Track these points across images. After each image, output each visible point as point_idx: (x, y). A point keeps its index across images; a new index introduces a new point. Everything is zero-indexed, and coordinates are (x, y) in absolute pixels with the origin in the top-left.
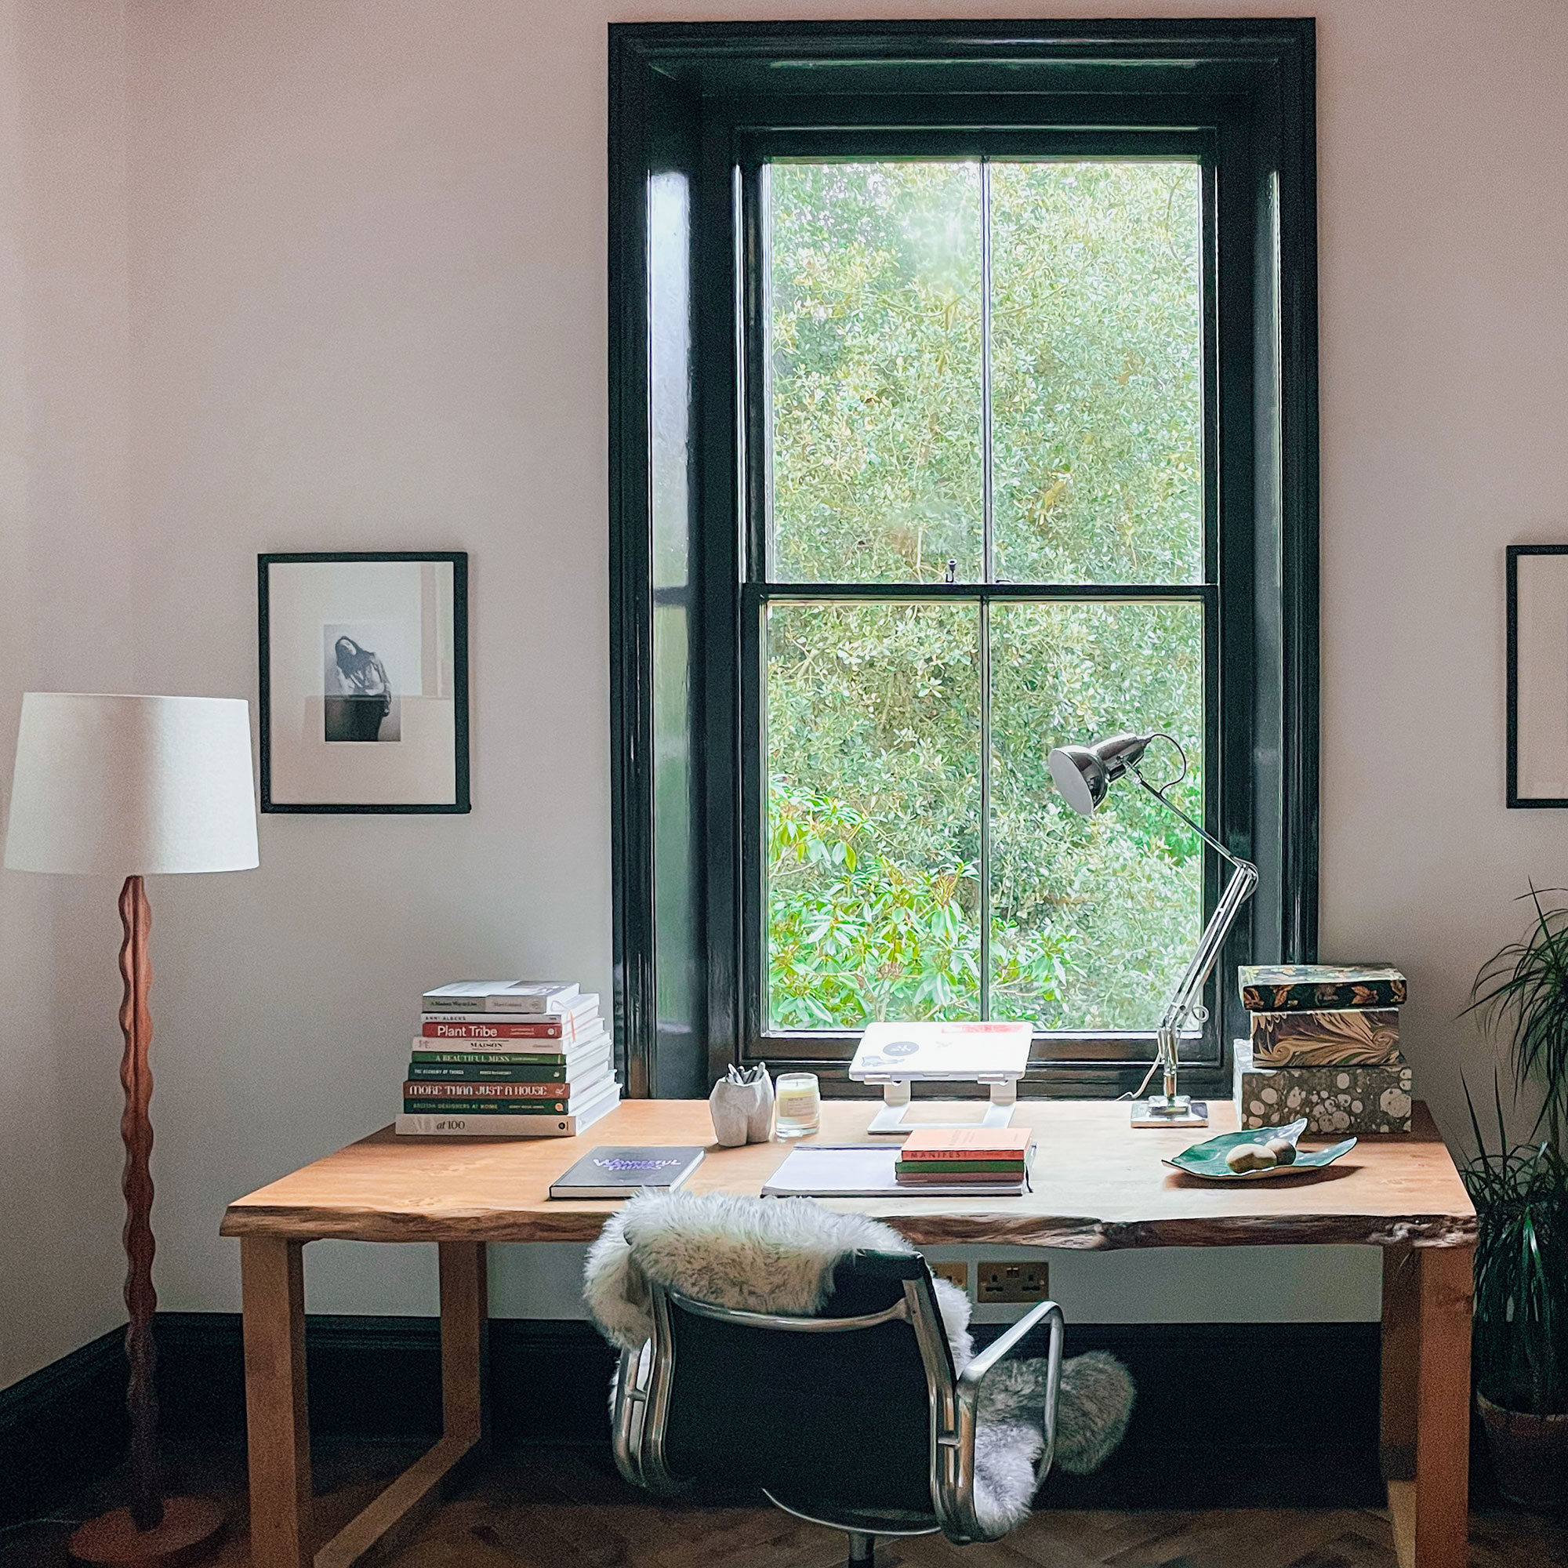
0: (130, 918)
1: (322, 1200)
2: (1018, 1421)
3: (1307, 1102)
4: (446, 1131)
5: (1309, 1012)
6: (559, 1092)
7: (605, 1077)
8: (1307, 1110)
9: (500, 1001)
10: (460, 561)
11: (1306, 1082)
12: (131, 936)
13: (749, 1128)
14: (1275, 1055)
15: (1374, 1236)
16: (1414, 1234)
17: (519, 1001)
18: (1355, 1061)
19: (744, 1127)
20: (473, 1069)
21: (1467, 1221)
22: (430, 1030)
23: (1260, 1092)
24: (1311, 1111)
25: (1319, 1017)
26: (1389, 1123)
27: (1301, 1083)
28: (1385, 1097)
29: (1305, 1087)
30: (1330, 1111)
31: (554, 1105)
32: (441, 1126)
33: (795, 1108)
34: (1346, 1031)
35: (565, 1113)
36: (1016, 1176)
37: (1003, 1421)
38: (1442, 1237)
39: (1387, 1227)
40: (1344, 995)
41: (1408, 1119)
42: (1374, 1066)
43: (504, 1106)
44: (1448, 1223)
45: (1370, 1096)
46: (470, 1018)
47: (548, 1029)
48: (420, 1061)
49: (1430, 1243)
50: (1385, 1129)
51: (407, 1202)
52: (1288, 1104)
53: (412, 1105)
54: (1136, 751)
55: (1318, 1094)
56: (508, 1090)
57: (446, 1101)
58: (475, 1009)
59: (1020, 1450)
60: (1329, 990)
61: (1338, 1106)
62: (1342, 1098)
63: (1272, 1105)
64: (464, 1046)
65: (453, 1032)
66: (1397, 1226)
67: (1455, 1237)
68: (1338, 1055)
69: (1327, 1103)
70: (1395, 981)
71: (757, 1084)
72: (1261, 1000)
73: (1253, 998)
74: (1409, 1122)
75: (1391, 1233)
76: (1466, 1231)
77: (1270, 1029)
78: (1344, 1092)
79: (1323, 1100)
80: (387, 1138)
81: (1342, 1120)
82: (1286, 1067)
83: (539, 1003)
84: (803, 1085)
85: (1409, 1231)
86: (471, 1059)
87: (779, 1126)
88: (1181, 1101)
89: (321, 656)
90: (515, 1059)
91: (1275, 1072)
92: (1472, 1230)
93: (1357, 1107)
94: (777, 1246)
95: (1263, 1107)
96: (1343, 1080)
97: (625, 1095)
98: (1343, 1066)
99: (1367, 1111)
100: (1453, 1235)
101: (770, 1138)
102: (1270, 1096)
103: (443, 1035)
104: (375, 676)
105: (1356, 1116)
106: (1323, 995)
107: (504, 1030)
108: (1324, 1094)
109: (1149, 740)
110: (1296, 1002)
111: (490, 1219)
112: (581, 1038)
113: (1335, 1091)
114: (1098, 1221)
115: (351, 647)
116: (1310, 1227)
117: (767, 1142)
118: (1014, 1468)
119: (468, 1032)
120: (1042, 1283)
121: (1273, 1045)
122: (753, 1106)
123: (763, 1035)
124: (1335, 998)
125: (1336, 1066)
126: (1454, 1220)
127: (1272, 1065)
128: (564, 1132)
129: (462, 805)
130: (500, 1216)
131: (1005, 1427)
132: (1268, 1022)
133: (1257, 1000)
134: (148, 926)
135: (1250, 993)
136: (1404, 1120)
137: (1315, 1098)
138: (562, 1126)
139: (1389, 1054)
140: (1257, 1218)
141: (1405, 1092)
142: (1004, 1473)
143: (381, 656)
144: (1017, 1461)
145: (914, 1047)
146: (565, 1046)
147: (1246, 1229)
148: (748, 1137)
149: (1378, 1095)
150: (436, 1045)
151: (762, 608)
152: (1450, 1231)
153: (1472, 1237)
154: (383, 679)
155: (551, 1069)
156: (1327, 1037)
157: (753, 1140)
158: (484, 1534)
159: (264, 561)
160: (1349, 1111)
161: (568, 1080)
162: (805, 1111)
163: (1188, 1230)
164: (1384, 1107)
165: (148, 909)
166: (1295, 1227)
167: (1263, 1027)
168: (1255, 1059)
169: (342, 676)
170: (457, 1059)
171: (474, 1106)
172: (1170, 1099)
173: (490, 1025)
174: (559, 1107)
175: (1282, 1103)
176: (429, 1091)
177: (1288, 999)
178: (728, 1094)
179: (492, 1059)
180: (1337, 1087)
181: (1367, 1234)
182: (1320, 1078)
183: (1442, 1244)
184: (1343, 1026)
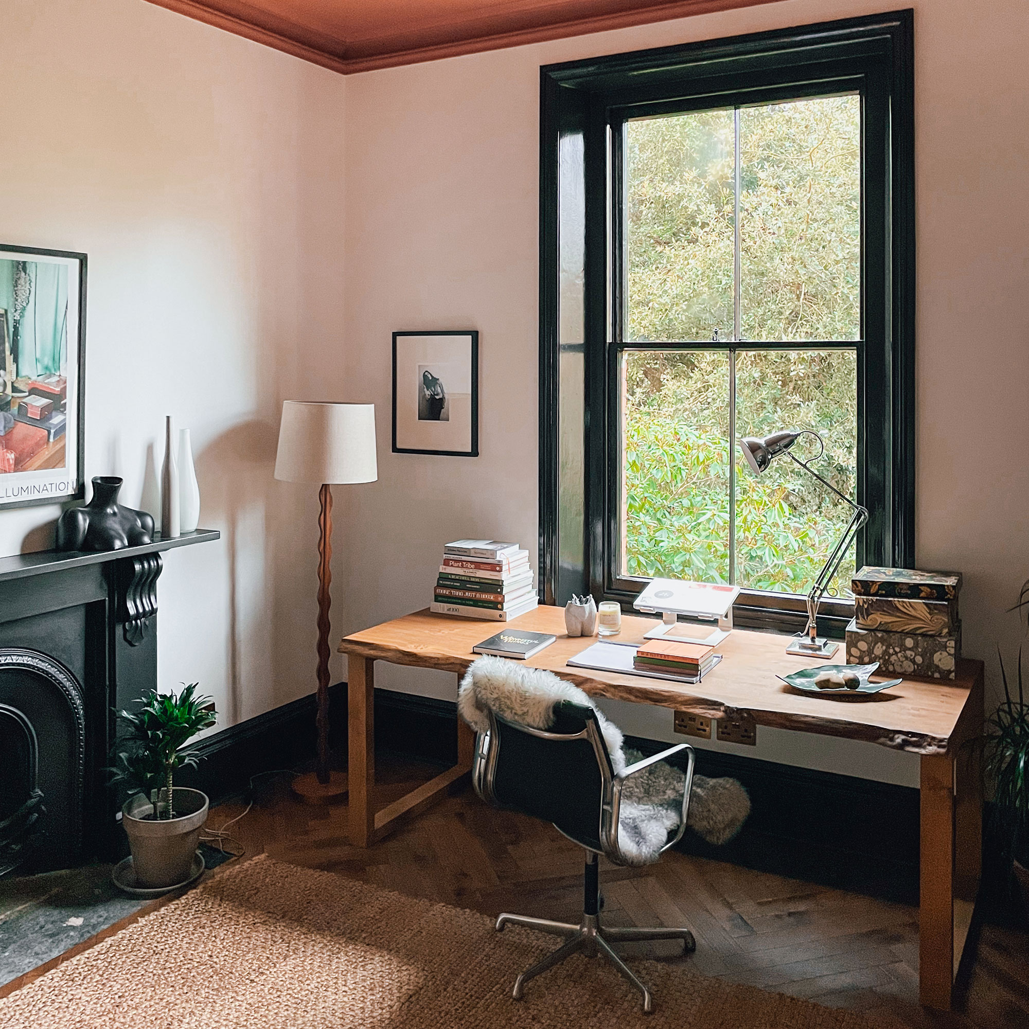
0: (323, 502)
1: (381, 640)
2: (669, 806)
3: (886, 652)
4: (450, 613)
5: (890, 599)
6: (500, 599)
7: (529, 592)
8: (887, 657)
9: (477, 551)
10: (475, 335)
11: (885, 640)
12: (324, 510)
13: (582, 628)
14: (869, 623)
15: (882, 740)
16: (905, 743)
17: (484, 552)
18: (918, 632)
19: (579, 627)
20: (464, 583)
21: (942, 740)
22: (446, 562)
23: (857, 643)
24: (889, 658)
25: (896, 602)
26: (940, 673)
27: (882, 640)
28: (937, 656)
29: (886, 644)
30: (901, 659)
31: (497, 605)
32: (449, 610)
33: (607, 620)
34: (913, 613)
35: (502, 609)
36: (694, 672)
37: (661, 805)
38: (924, 748)
39: (891, 735)
40: (914, 591)
41: (953, 671)
42: (932, 636)
43: (476, 603)
44: (929, 740)
45: (928, 654)
46: (464, 558)
47: (496, 567)
48: (443, 577)
49: (916, 750)
50: (937, 675)
51: (413, 646)
52: (875, 652)
53: (438, 598)
54: (790, 441)
55: (894, 649)
56: (478, 595)
57: (450, 597)
58: (465, 554)
59: (663, 823)
60: (905, 587)
61: (907, 658)
62: (909, 653)
63: (864, 652)
64: (460, 571)
65: (456, 565)
66: (896, 736)
67: (932, 749)
68: (907, 627)
69: (899, 655)
70: (948, 586)
71: (586, 606)
72: (862, 588)
73: (857, 587)
74: (953, 674)
75: (892, 739)
76: (939, 747)
77: (866, 606)
78: (910, 649)
79: (896, 653)
80: (426, 614)
81: (909, 667)
82: (876, 630)
83: (493, 553)
84: (611, 608)
85: (903, 740)
86: (463, 578)
87: (599, 629)
88: (820, 641)
89: (417, 380)
90: (482, 581)
91: (866, 632)
92: (943, 747)
93: (919, 659)
94: (526, 692)
95: (859, 652)
96: (909, 642)
97: (540, 602)
98: (912, 634)
99: (926, 663)
100: (931, 748)
101: (594, 634)
102: (863, 646)
103: (452, 566)
104: (439, 391)
105: (918, 665)
106: (901, 589)
107: (478, 566)
108: (897, 649)
109: (799, 435)
110: (884, 592)
111: (442, 659)
112: (513, 573)
113: (904, 648)
114: (722, 704)
115: (429, 376)
116: (844, 728)
117: (591, 636)
118: (655, 831)
119: (462, 565)
120: (752, 734)
121: (868, 616)
122: (584, 617)
123: (618, 577)
124: (909, 592)
125: (907, 633)
126: (933, 738)
127: (865, 627)
128: (501, 619)
129: (475, 453)
130: (448, 658)
131: (660, 808)
132: (864, 602)
133: (860, 588)
134: (331, 506)
135: (856, 584)
136: (950, 672)
137: (891, 651)
138: (501, 616)
139: (941, 630)
140: (813, 717)
141: (949, 654)
142: (649, 832)
143: (441, 381)
144: (658, 828)
145: (671, 594)
146: (504, 576)
147: (805, 723)
148: (582, 631)
149: (932, 655)
150: (449, 570)
151: (619, 355)
152: (930, 745)
153: (942, 751)
154: (442, 391)
155: (496, 587)
156: (900, 615)
157: (584, 634)
158: (461, 816)
159: (395, 335)
160: (913, 662)
161: (504, 593)
162: (611, 622)
163: (772, 718)
164: (936, 661)
165: (331, 497)
166: (834, 726)
167: (861, 604)
168: (857, 623)
169: (425, 390)
170: (457, 578)
171: (463, 601)
172: (813, 639)
173: (472, 562)
174: (499, 606)
175: (870, 651)
176: (444, 592)
177: (879, 589)
178: (571, 609)
179: (473, 580)
180: (905, 646)
181: (878, 738)
182: (895, 639)
183: (923, 751)
184: (911, 609)
